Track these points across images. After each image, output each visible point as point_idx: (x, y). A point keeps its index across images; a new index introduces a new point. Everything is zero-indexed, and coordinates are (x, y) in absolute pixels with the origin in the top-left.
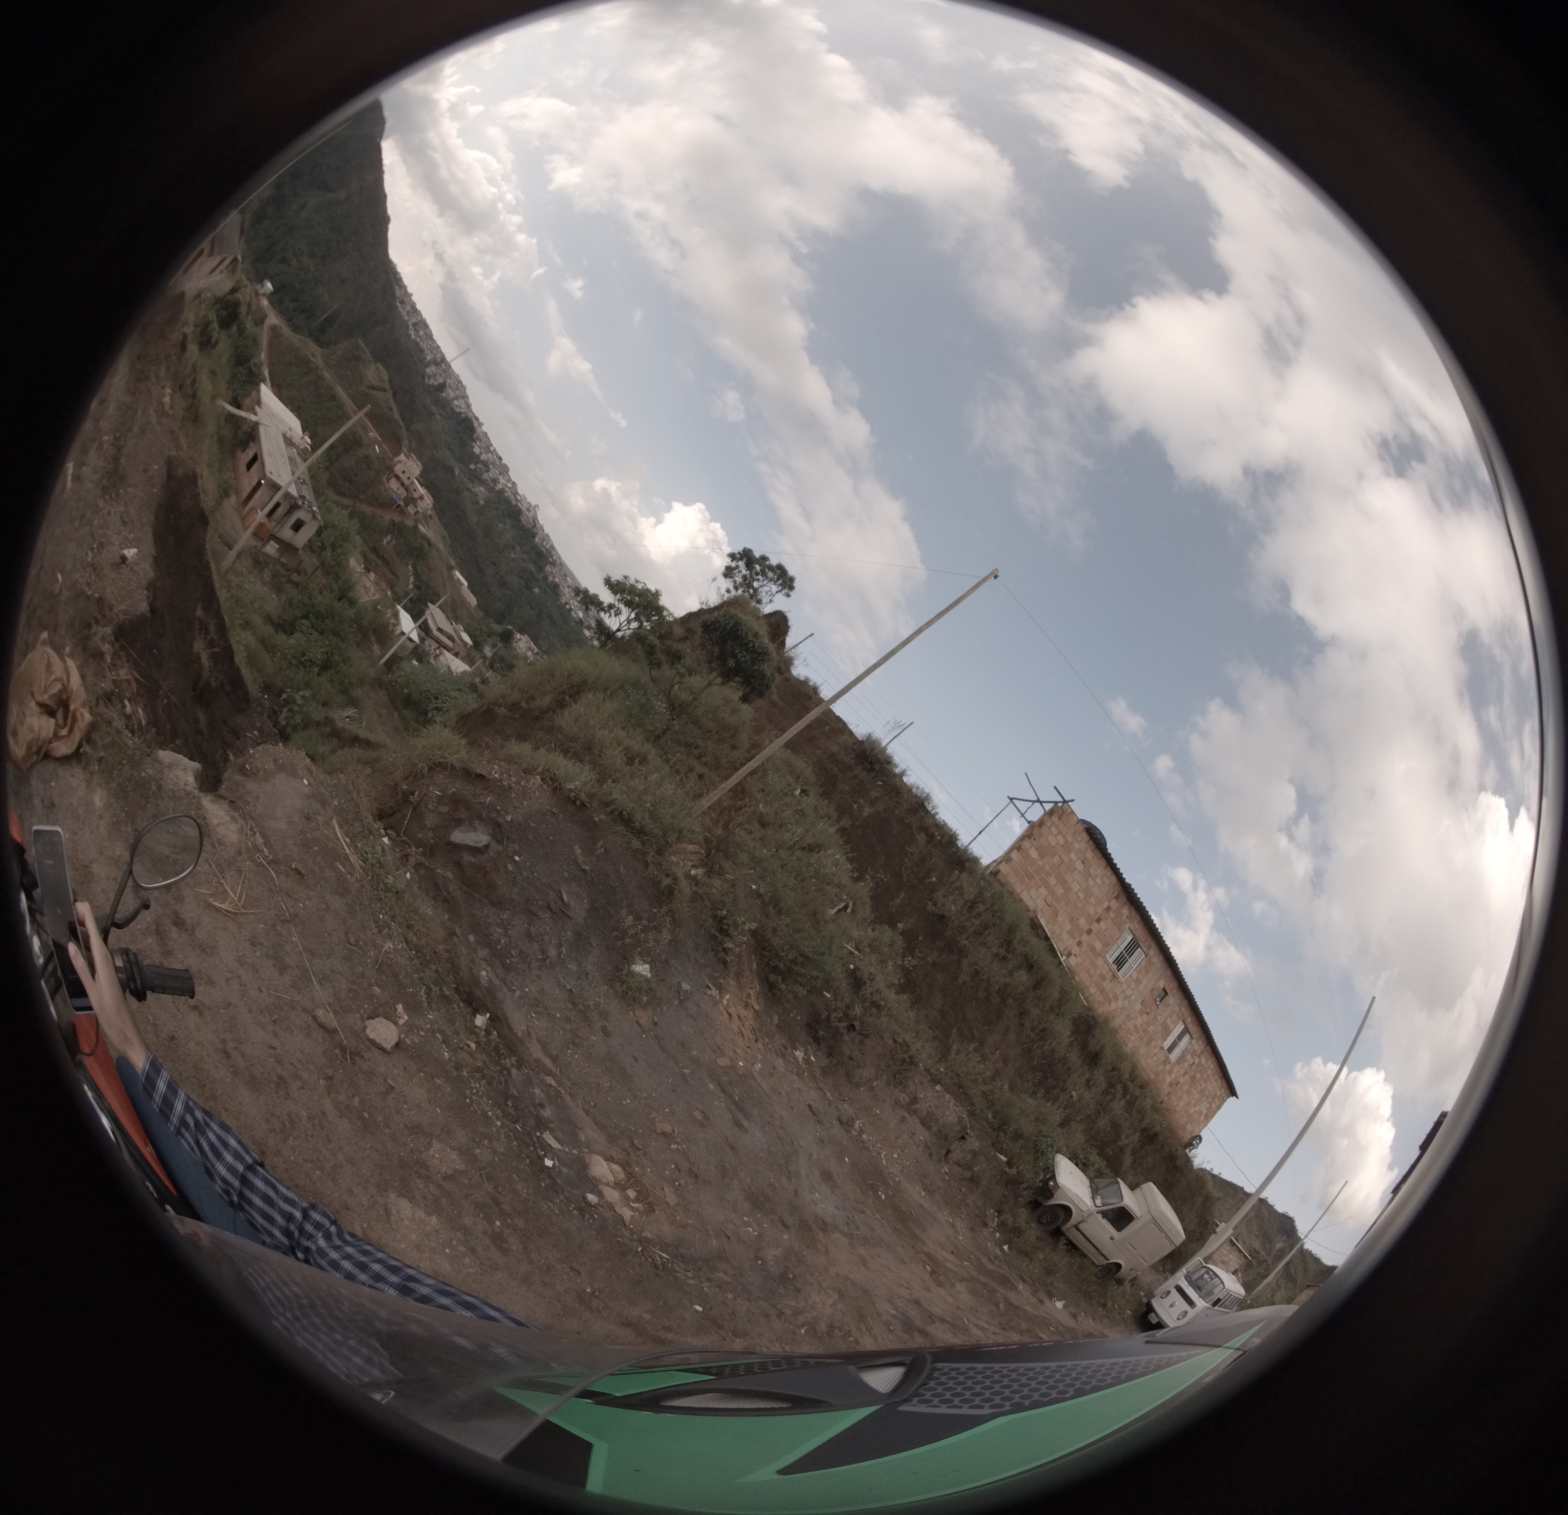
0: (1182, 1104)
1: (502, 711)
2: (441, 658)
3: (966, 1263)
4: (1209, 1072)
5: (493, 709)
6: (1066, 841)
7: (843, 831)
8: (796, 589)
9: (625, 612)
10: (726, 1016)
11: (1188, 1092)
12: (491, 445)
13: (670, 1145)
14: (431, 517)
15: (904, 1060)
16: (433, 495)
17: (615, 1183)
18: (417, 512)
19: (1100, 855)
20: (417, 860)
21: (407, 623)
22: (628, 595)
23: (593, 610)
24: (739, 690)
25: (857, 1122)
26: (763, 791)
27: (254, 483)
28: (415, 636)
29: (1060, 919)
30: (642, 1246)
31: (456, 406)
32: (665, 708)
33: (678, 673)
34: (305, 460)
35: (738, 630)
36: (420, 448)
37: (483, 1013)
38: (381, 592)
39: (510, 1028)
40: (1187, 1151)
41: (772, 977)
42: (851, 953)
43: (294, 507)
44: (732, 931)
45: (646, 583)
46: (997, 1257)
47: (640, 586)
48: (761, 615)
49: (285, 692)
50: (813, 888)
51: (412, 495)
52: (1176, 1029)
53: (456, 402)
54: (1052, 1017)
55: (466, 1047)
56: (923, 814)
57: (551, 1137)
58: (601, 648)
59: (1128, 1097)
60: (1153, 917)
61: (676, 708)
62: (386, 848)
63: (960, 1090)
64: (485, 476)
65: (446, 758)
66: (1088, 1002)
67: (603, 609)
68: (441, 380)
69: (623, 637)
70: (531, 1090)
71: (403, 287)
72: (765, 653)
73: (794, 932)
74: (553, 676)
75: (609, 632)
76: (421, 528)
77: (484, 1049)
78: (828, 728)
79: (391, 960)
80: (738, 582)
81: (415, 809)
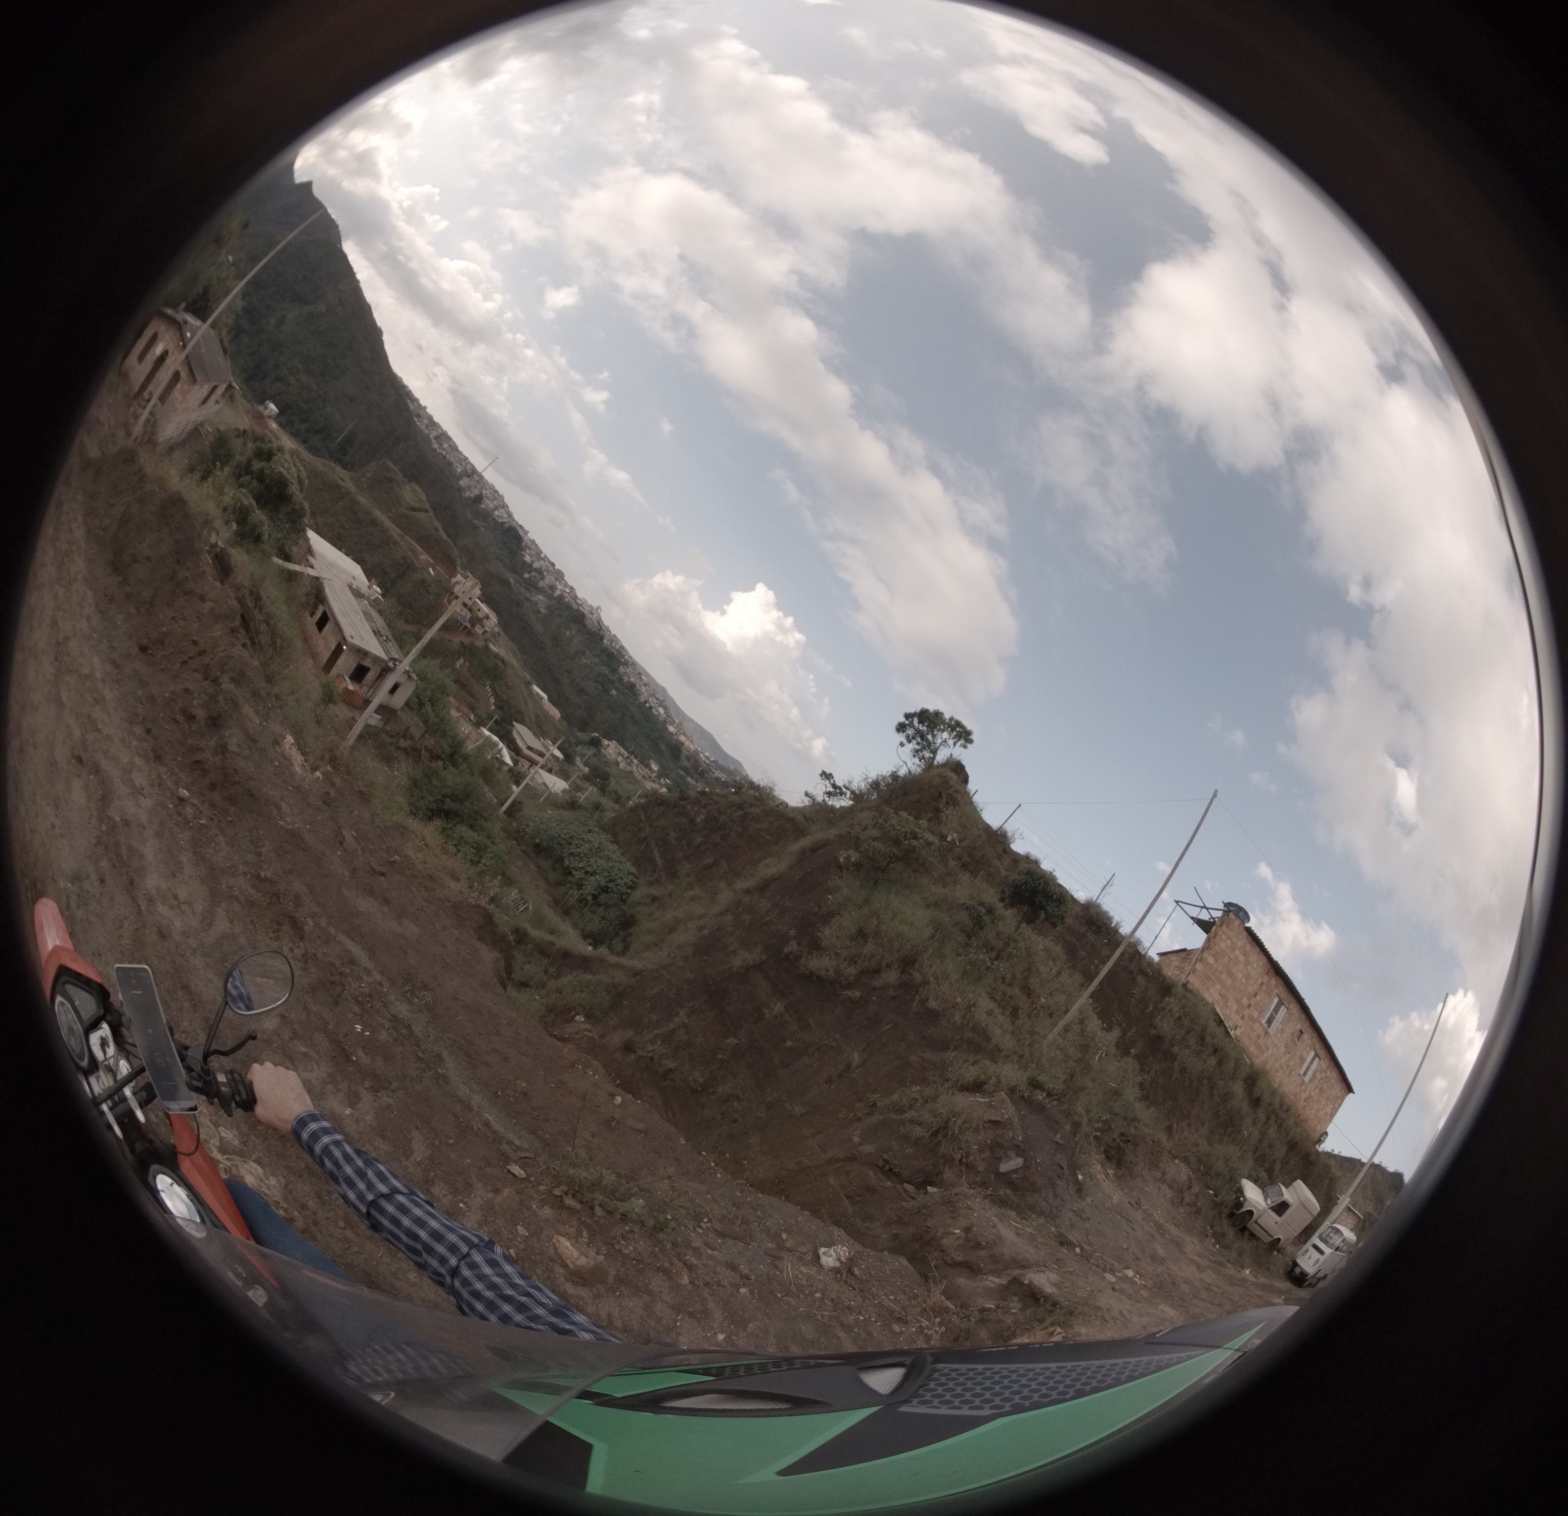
2: (537, 777)
12: (541, 552)
18: (485, 631)
28: (509, 760)
31: (498, 516)
36: (474, 565)
40: (1318, 1145)
51: (477, 615)
53: (496, 513)
64: (540, 585)
68: (477, 492)
71: (415, 400)
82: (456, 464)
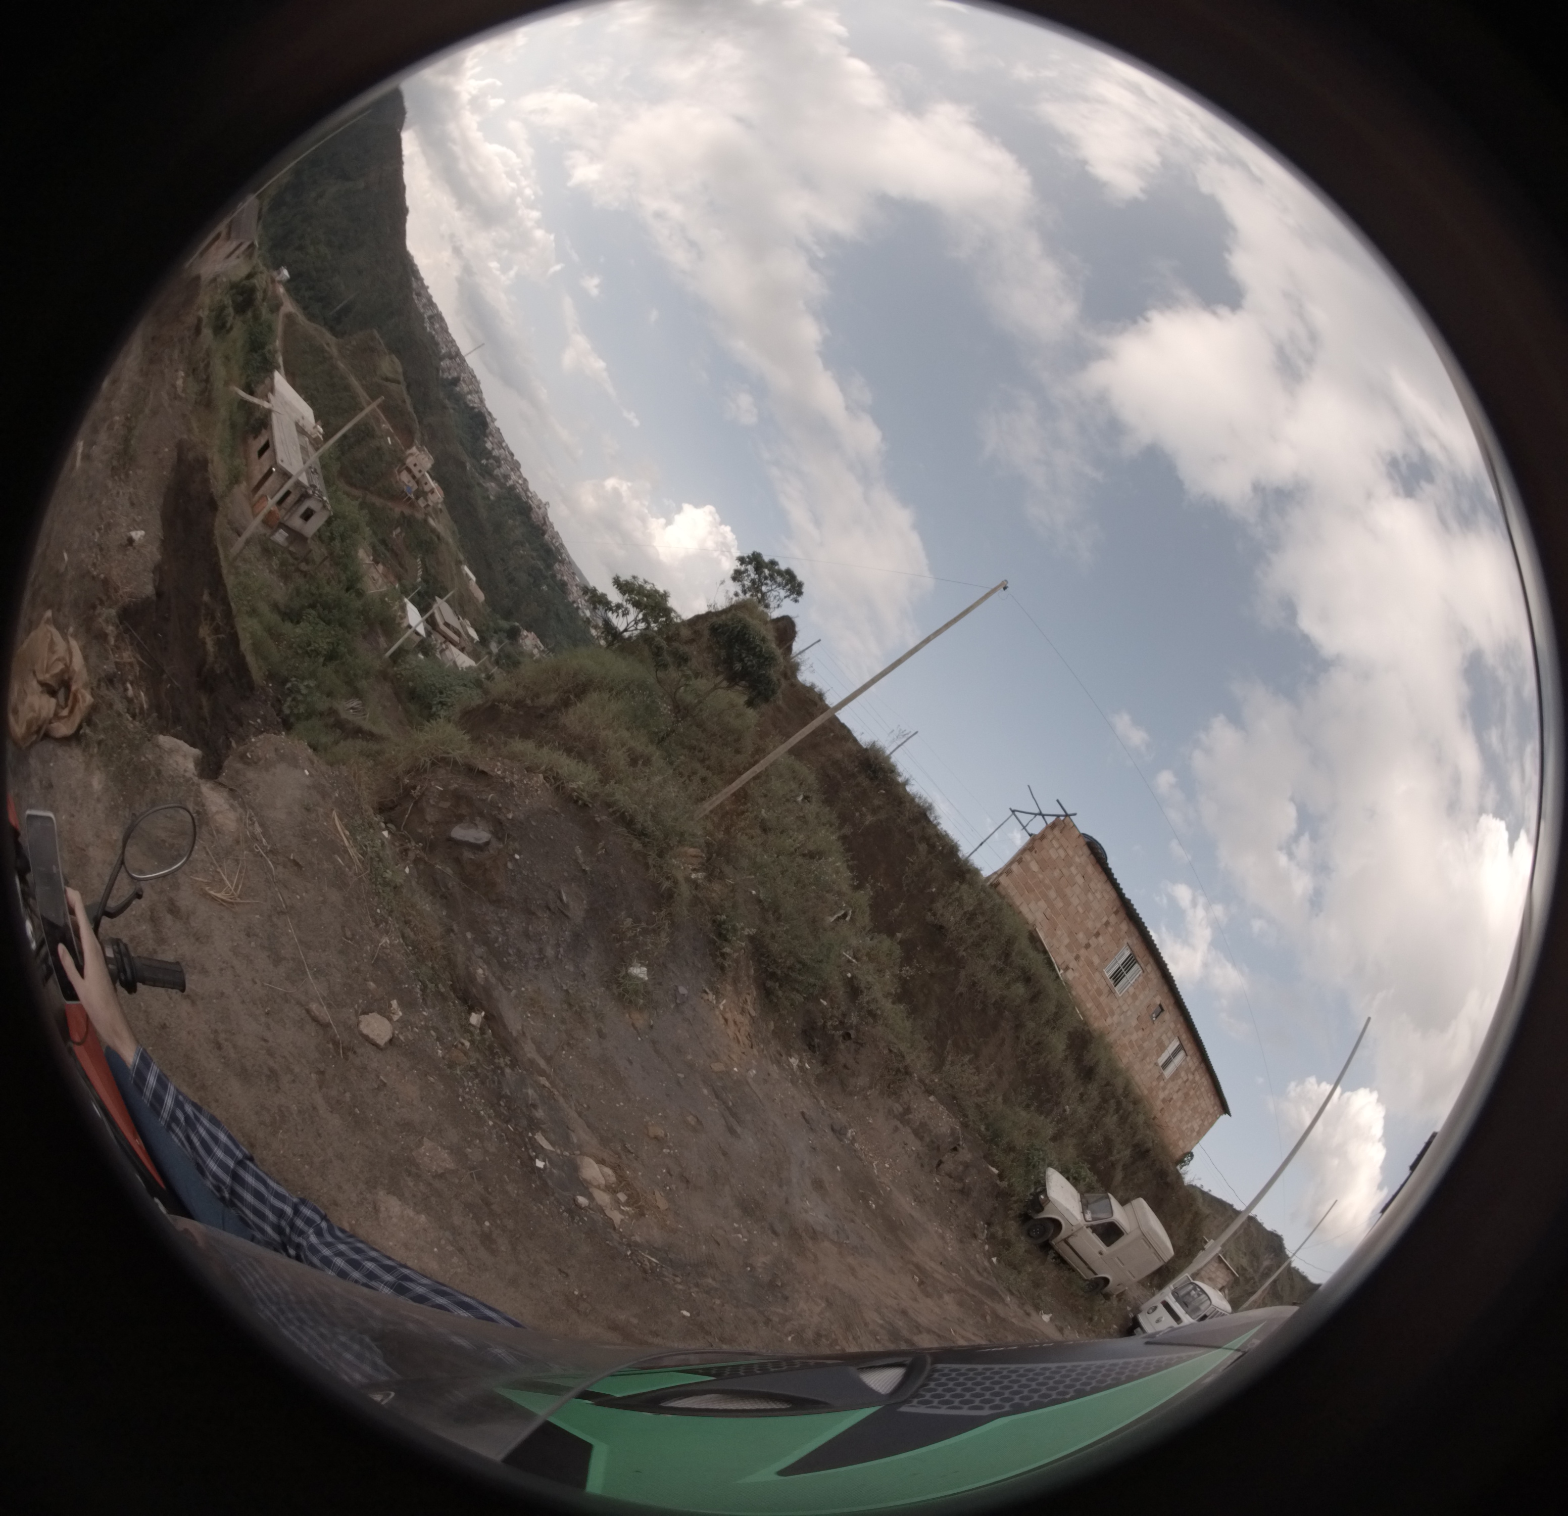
0: (1175, 1120)
1: (507, 708)
2: (447, 652)
3: (954, 1275)
4: (1203, 1089)
5: (498, 706)
6: (1068, 854)
7: (844, 838)
8: (804, 594)
9: (633, 613)
10: (722, 1021)
11: (1181, 1109)
12: (504, 441)
13: (662, 1149)
14: (441, 510)
15: (898, 1070)
16: (444, 489)
17: (606, 1186)
18: (428, 505)
19: (1100, 870)
20: (416, 855)
21: (414, 617)
22: (636, 595)
23: (601, 610)
24: (744, 694)
25: (850, 1131)
26: (765, 796)
27: (265, 470)
28: (421, 630)
29: (1059, 933)
30: (631, 1250)
31: (470, 401)
32: (671, 710)
33: (684, 675)
34: (317, 449)
35: (745, 634)
36: (432, 441)
37: (478, 1012)
38: (389, 585)
39: (505, 1027)
40: (1178, 1167)
41: (769, 984)
42: (849, 961)
43: (304, 496)
44: (730, 936)
45: (655, 584)
46: (985, 1269)
47: (648, 587)
48: (769, 619)
49: (291, 681)
50: (813, 895)
51: (423, 489)
52: (1171, 1046)
53: (469, 397)
54: (1047, 1031)
55: (460, 1045)
56: (925, 824)
57: (543, 1138)
58: (607, 647)
59: (1121, 1112)
60: (1152, 933)
61: (681, 710)
62: (386, 842)
63: (953, 1102)
64: (496, 472)
65: (448, 753)
66: (1083, 1016)
67: (611, 609)
68: (455, 374)
69: (630, 637)
70: (524, 1090)
71: (420, 279)
72: (772, 658)
73: (793, 939)
74: (559, 674)
75: (616, 632)
76: (431, 522)
77: (477, 1046)
78: (832, 734)
79: (387, 955)
80: (746, 586)
81: (416, 803)
82: (442, 345)
